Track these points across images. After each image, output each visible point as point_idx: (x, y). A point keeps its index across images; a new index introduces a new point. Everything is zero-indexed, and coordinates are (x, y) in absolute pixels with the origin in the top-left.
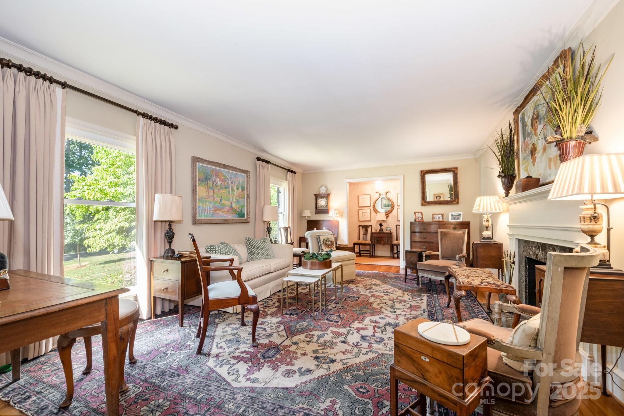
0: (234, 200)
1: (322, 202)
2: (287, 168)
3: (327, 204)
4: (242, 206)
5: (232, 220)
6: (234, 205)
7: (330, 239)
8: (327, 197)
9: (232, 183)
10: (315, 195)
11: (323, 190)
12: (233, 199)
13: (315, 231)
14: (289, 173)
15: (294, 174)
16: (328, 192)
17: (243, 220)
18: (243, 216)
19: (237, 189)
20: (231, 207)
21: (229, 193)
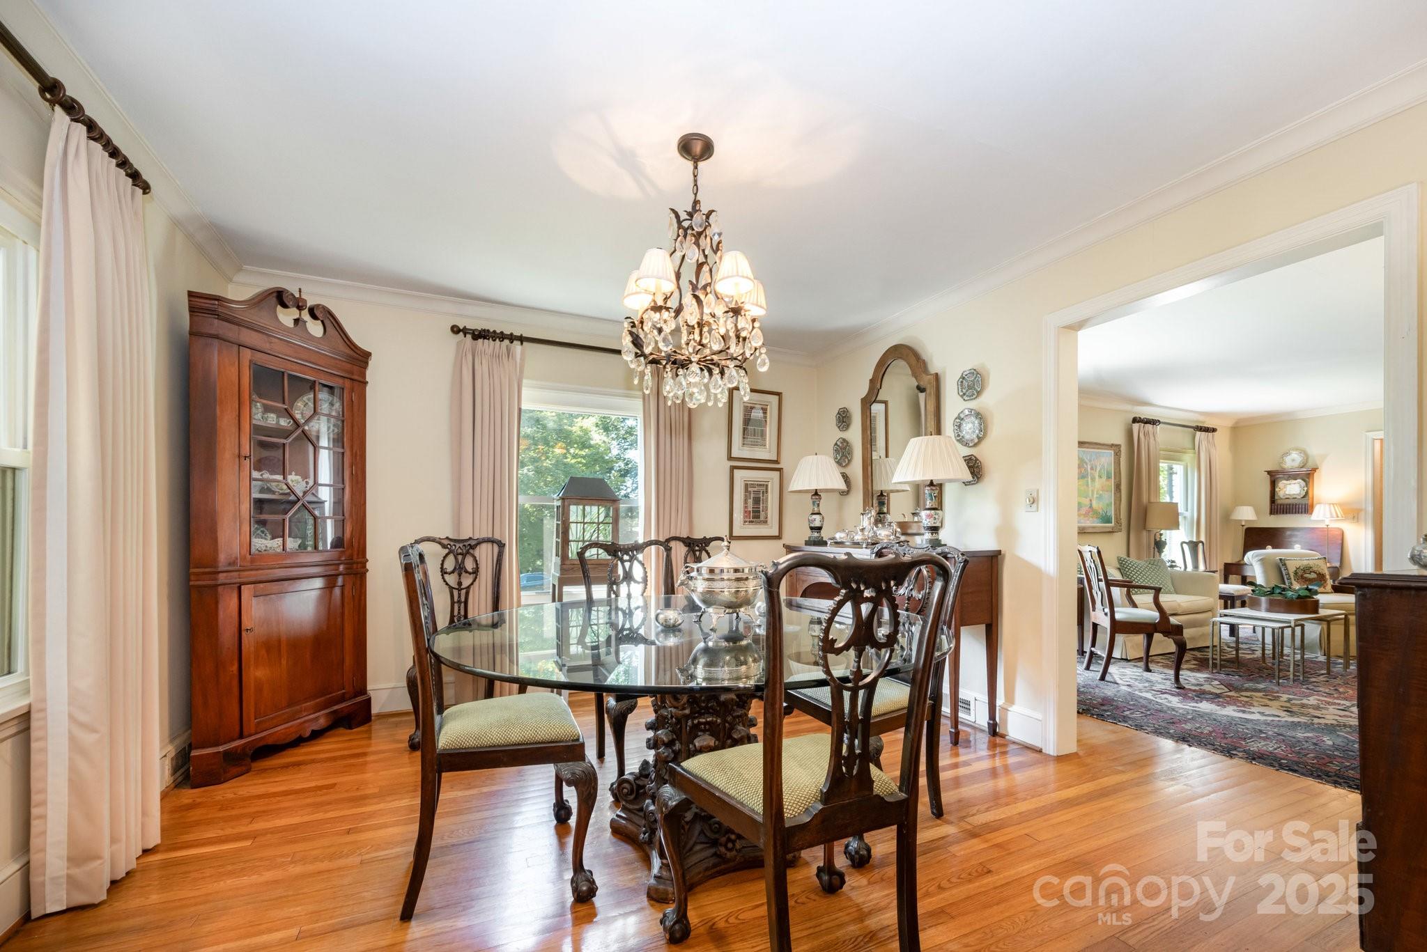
0: (1095, 496)
1: (1290, 489)
2: (1194, 425)
3: (1307, 493)
4: (1108, 505)
5: (1094, 527)
6: (1095, 505)
7: (1315, 569)
8: (1307, 475)
9: (1092, 469)
10: (1269, 473)
11: (1293, 460)
12: (1093, 495)
13: (1269, 550)
14: (1198, 433)
15: (1210, 434)
16: (1310, 465)
17: (1108, 527)
18: (1109, 521)
19: (1100, 477)
20: (1091, 507)
21: (1087, 485)
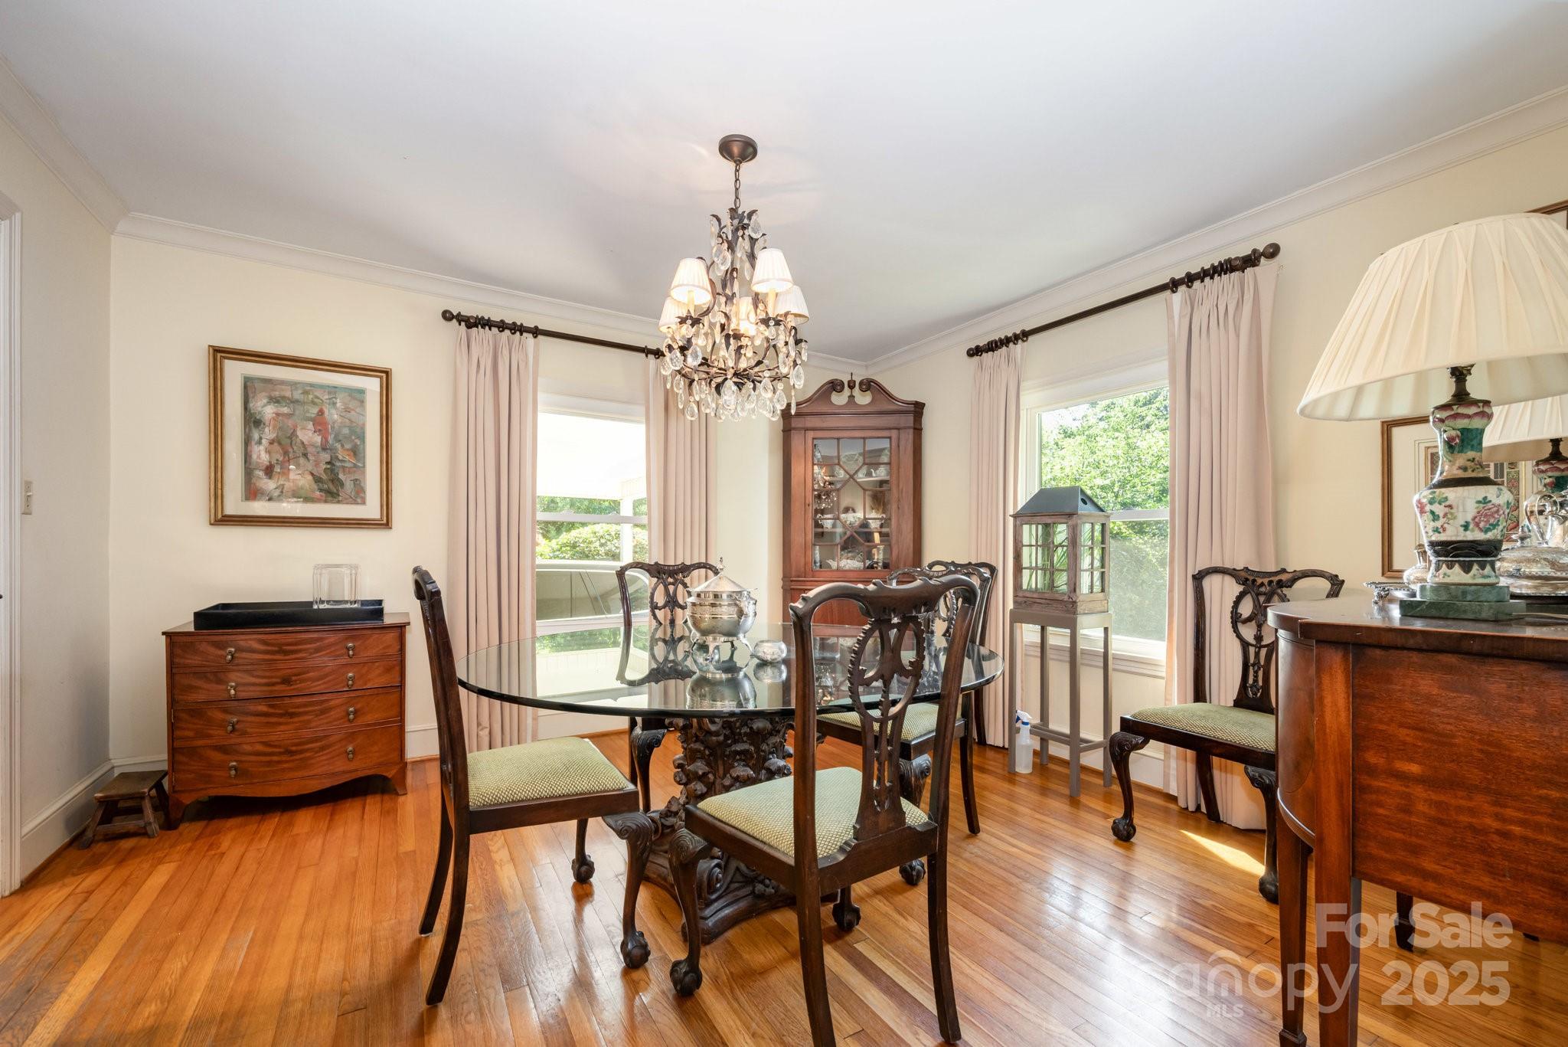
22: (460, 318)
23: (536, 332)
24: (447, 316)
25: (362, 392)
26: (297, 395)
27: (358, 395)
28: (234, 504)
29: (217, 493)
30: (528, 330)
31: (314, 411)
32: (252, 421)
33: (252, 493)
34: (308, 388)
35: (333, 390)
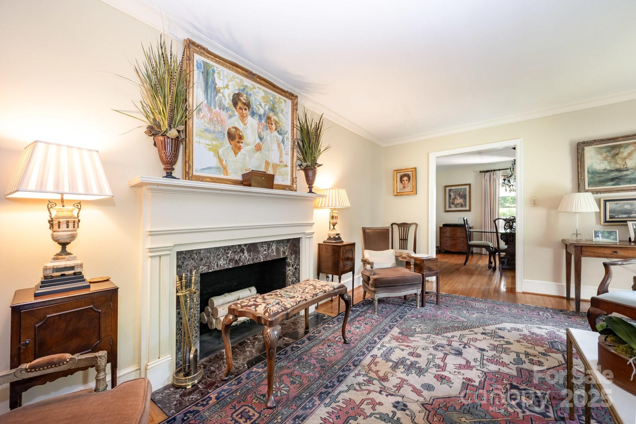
22: (483, 172)
23: (499, 170)
24: (480, 172)
25: (466, 188)
26: (456, 191)
27: (465, 189)
28: (448, 209)
29: (445, 207)
30: (497, 170)
31: (458, 193)
32: (450, 196)
33: (450, 207)
34: (457, 189)
35: (461, 189)
